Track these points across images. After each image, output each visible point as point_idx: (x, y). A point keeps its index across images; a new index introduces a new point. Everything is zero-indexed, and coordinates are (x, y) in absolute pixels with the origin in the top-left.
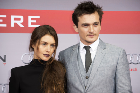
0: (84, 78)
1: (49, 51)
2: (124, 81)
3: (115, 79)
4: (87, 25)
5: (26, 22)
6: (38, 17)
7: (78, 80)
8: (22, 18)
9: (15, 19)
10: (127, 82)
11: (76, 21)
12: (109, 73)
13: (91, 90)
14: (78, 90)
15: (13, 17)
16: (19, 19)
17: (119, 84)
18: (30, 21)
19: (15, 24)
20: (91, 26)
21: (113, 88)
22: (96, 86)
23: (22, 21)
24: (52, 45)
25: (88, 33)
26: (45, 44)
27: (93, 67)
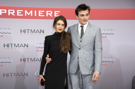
0: (80, 41)
1: (61, 27)
2: (98, 43)
3: (94, 42)
4: (83, 15)
5: (53, 14)
6: (59, 12)
7: (77, 42)
8: (51, 12)
9: (48, 13)
10: (100, 44)
11: (77, 14)
12: (91, 40)
13: (82, 47)
14: (76, 47)
15: (47, 12)
16: (50, 13)
17: (96, 45)
18: (55, 14)
19: (48, 15)
20: (85, 16)
21: (93, 47)
22: (85, 46)
23: (52, 13)
24: (62, 25)
25: (84, 20)
26: (59, 24)
27: (84, 36)
